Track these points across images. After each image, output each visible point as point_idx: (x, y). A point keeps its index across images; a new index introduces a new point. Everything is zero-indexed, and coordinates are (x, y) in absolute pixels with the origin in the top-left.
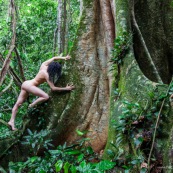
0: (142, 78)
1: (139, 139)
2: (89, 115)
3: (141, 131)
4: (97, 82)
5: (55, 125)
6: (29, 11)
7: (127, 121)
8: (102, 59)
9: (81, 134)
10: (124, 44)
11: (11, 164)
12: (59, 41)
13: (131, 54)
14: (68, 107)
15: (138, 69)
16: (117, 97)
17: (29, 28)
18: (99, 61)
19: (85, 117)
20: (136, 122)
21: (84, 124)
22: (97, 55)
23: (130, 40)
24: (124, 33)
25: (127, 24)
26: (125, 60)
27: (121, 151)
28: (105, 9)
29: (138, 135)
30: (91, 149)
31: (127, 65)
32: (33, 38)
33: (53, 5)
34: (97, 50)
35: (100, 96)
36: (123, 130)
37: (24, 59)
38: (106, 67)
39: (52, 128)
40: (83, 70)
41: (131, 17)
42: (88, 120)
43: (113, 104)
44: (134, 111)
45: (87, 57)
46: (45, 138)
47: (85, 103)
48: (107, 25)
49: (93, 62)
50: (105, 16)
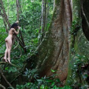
0: (87, 43)
1: (85, 75)
2: (58, 61)
3: (86, 71)
4: (62, 45)
5: (40, 67)
6: (27, 8)
7: (78, 66)
8: (65, 32)
9: (54, 71)
10: (77, 24)
11: (17, 85)
12: (42, 23)
13: (81, 30)
14: (46, 57)
15: (85, 38)
16: (73, 53)
17: (27, 17)
18: (63, 34)
19: (56, 63)
20: (83, 66)
21: (55, 67)
22: (62, 30)
23: (80, 22)
24: (77, 19)
25: (79, 14)
26: (78, 33)
27: (75, 81)
28: (67, 6)
29: (85, 73)
30: (59, 80)
31: (79, 35)
32: (29, 22)
33: (39, 5)
34: (62, 27)
35: (64, 52)
36: (76, 70)
37: (24, 32)
38: (67, 36)
39: (38, 68)
40: (55, 38)
41: (81, 10)
42: (57, 64)
43: (71, 56)
44: (82, 60)
45: (57, 31)
46: (35, 73)
47: (55, 56)
48: (68, 14)
49: (60, 34)
50: (67, 10)
